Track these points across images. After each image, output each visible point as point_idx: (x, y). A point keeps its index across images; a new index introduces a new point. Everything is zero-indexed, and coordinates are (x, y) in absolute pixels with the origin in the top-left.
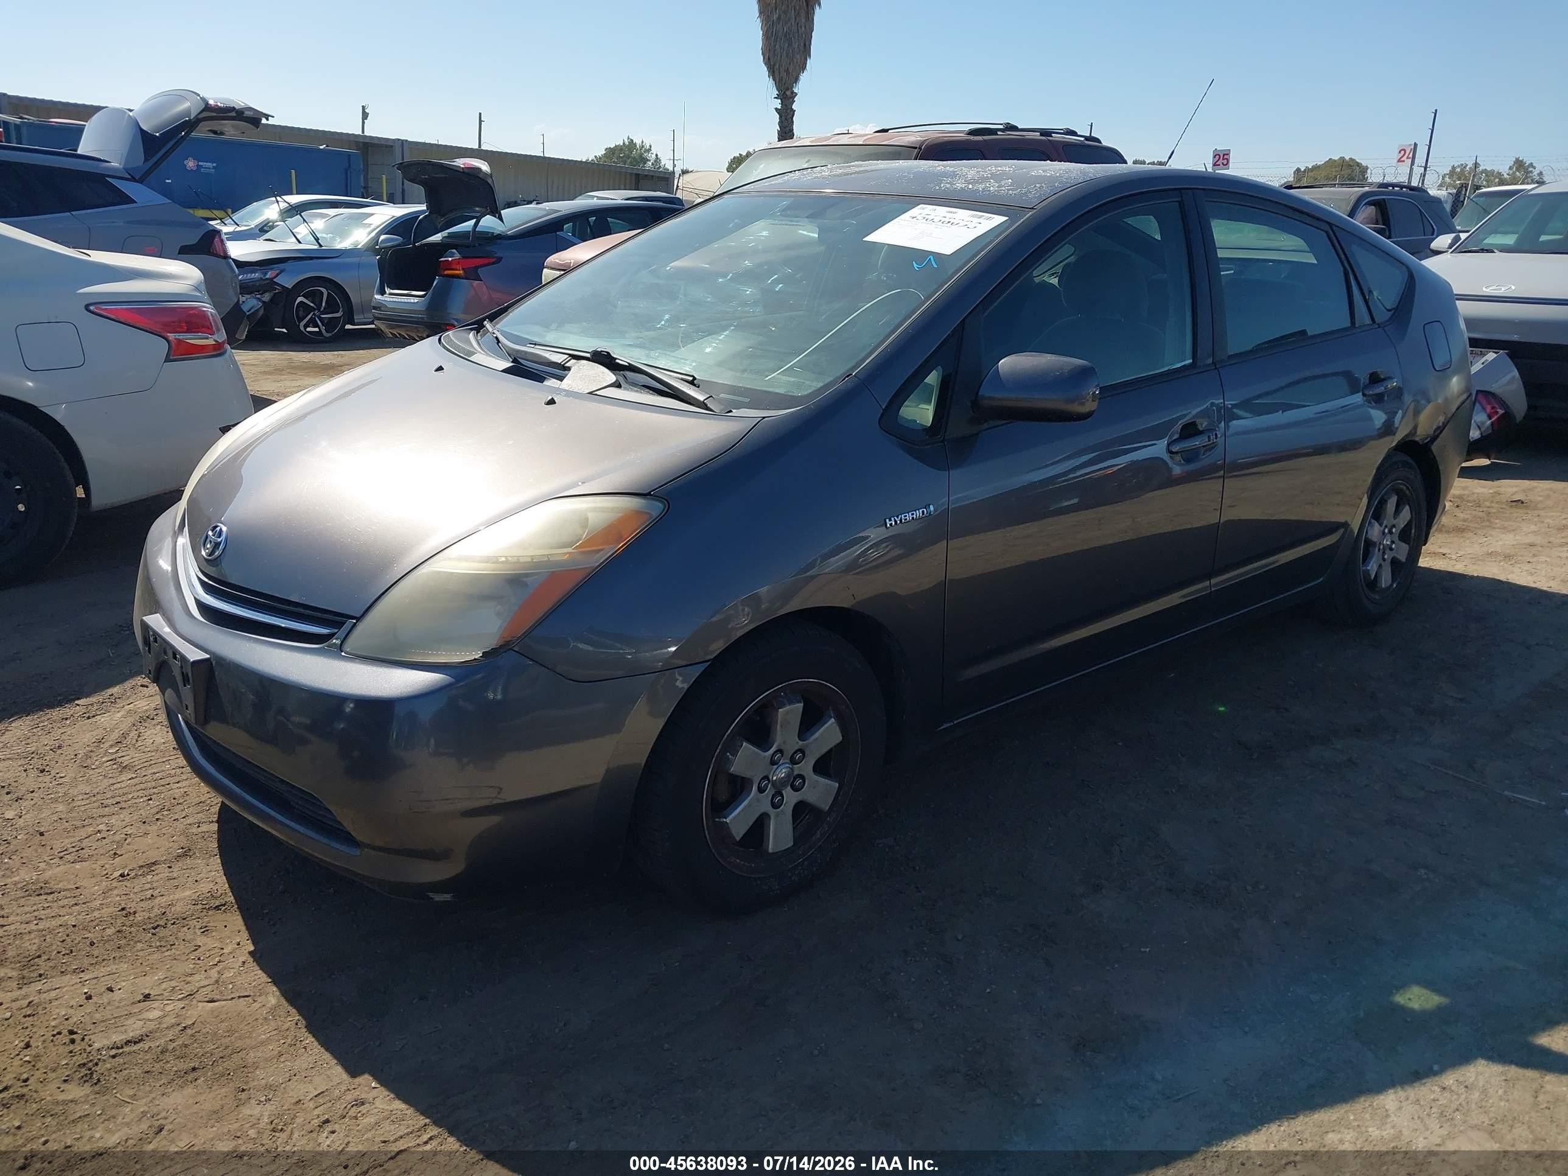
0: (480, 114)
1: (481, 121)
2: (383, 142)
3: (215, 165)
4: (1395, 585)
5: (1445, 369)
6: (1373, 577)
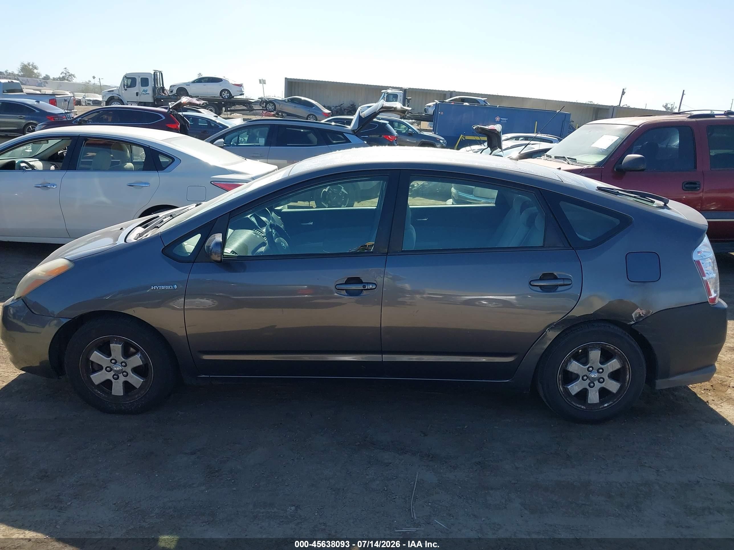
0: (684, 91)
1: (683, 94)
2: (604, 108)
3: (507, 119)
4: (606, 405)
5: (647, 282)
6: (573, 393)
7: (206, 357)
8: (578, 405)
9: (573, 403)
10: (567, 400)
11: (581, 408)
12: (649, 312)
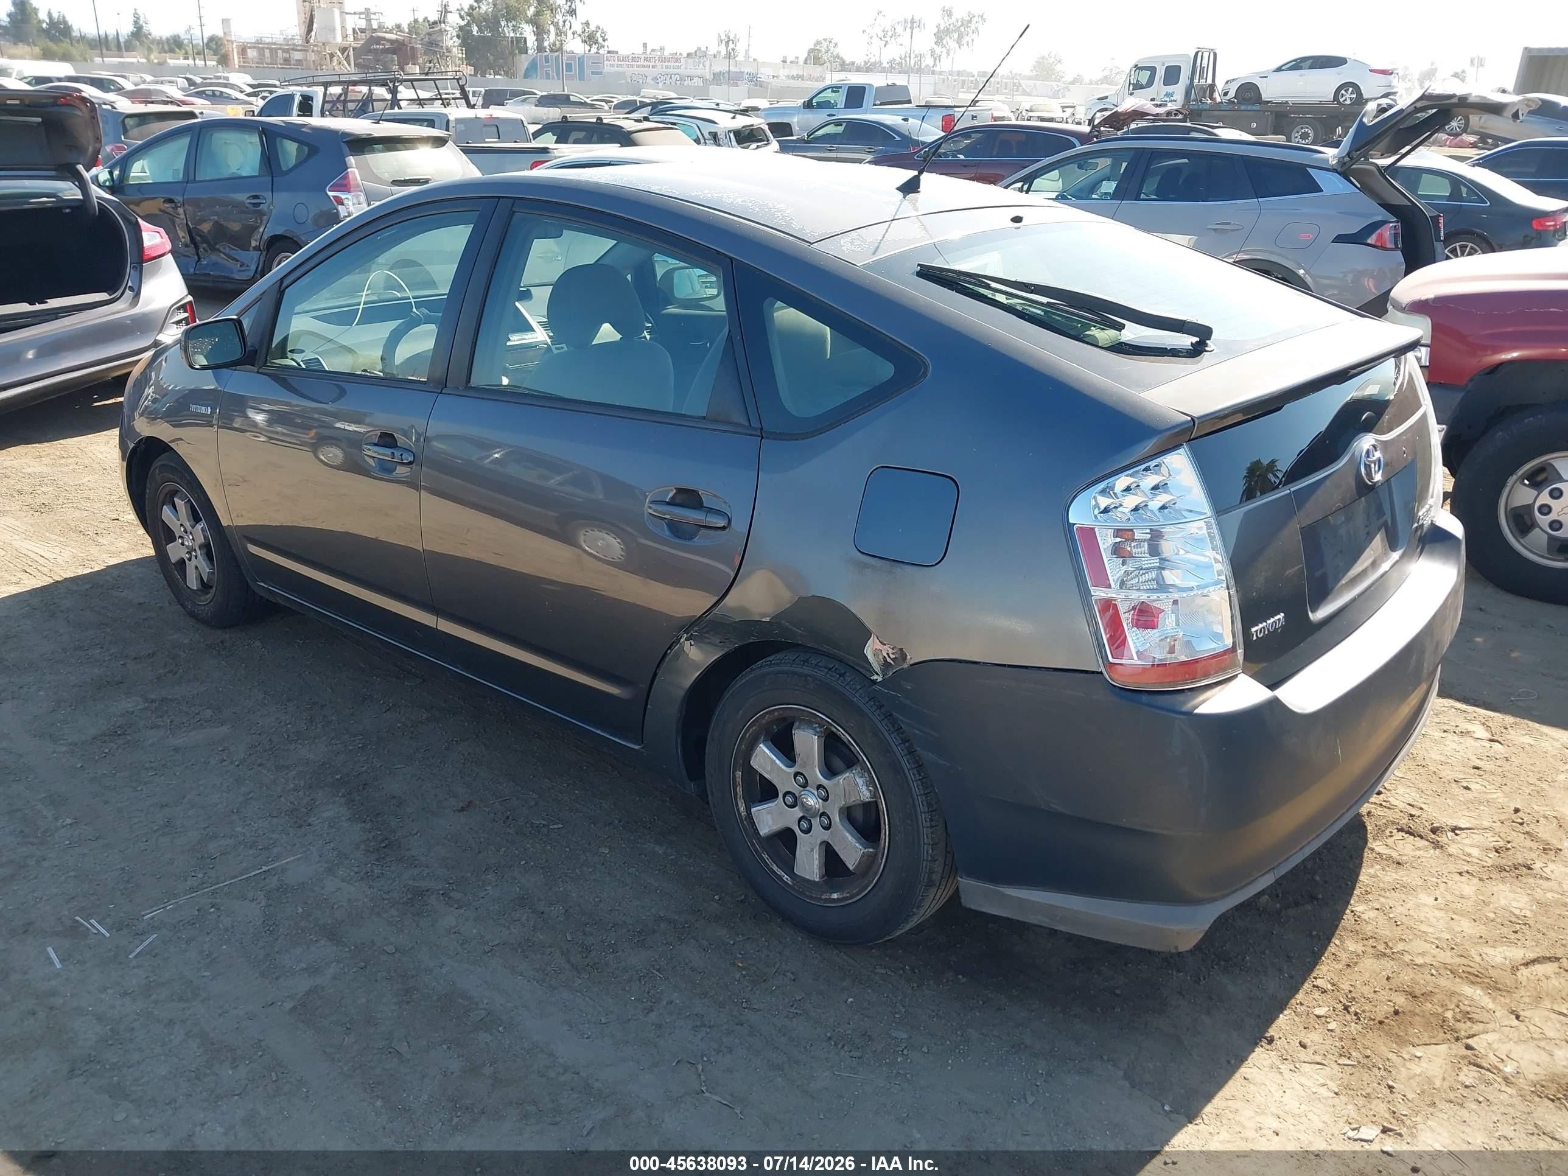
4: (835, 896)
5: (903, 562)
6: (764, 831)
7: (253, 549)
8: (775, 868)
9: (765, 856)
10: (753, 844)
11: (780, 878)
12: (904, 657)
